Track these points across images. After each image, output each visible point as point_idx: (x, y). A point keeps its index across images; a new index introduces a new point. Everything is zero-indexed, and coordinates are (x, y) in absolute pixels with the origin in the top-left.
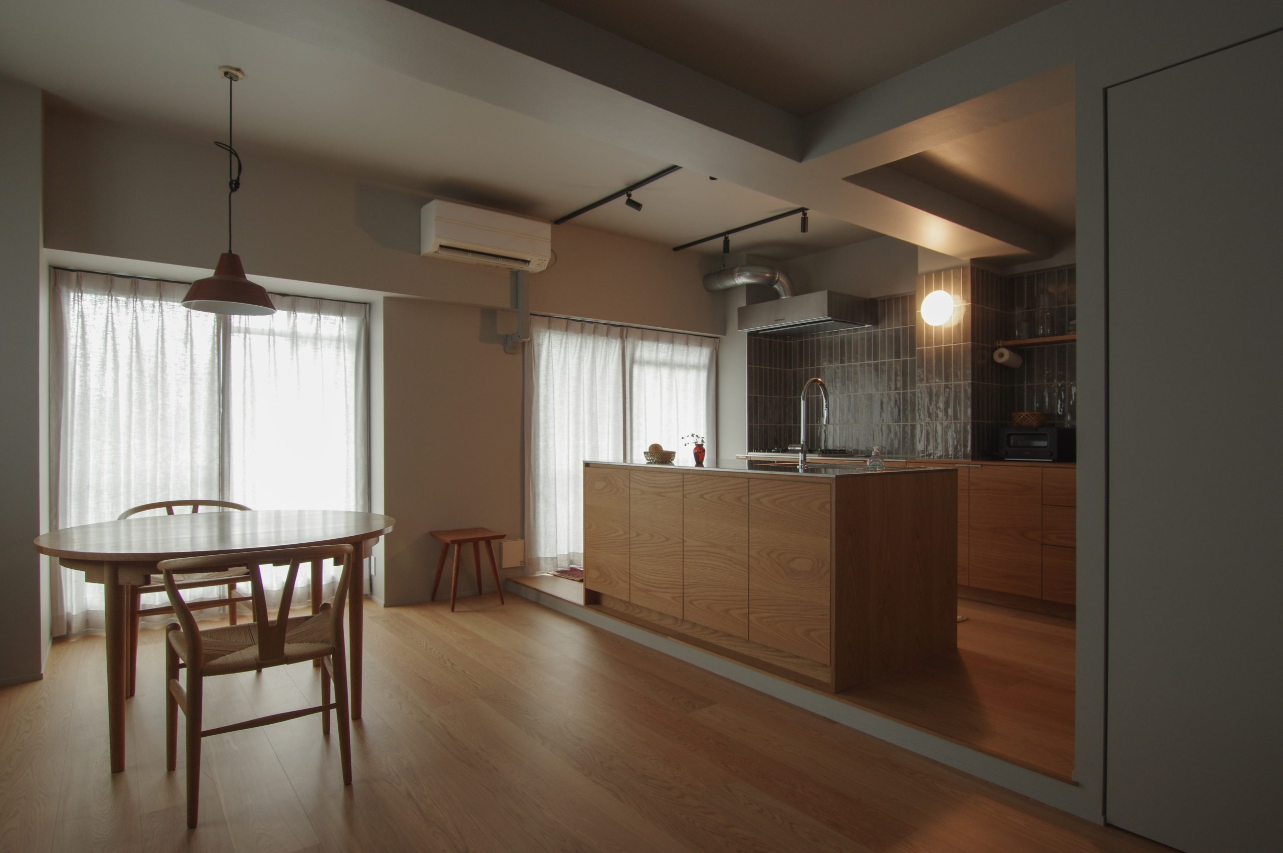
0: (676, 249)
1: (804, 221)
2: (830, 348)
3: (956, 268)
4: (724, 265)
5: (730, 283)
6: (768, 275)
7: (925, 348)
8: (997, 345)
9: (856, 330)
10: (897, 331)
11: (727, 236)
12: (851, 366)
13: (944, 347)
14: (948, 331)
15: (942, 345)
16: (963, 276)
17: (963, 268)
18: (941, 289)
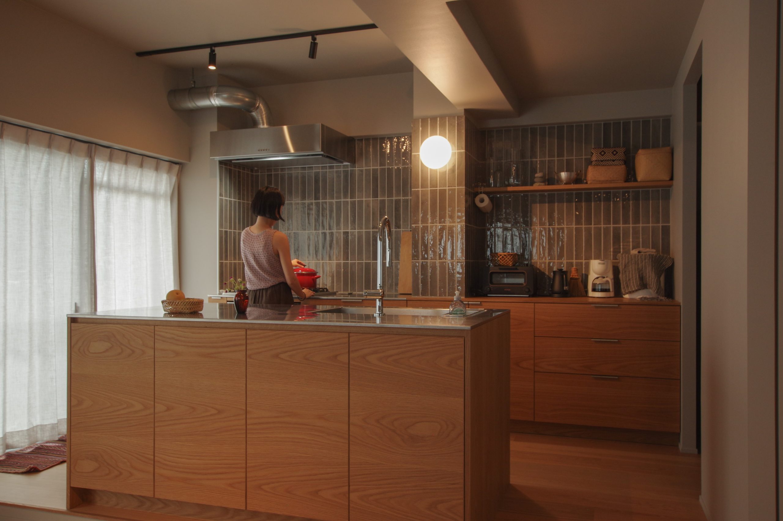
0: (140, 54)
1: (314, 46)
2: (303, 183)
3: (451, 117)
4: (194, 82)
5: (204, 103)
6: (247, 100)
7: (420, 189)
8: (479, 191)
9: (331, 167)
10: (375, 171)
11: (213, 48)
12: (326, 203)
13: (439, 189)
14: (443, 174)
15: (437, 187)
16: (458, 124)
17: (458, 117)
18: (436, 134)
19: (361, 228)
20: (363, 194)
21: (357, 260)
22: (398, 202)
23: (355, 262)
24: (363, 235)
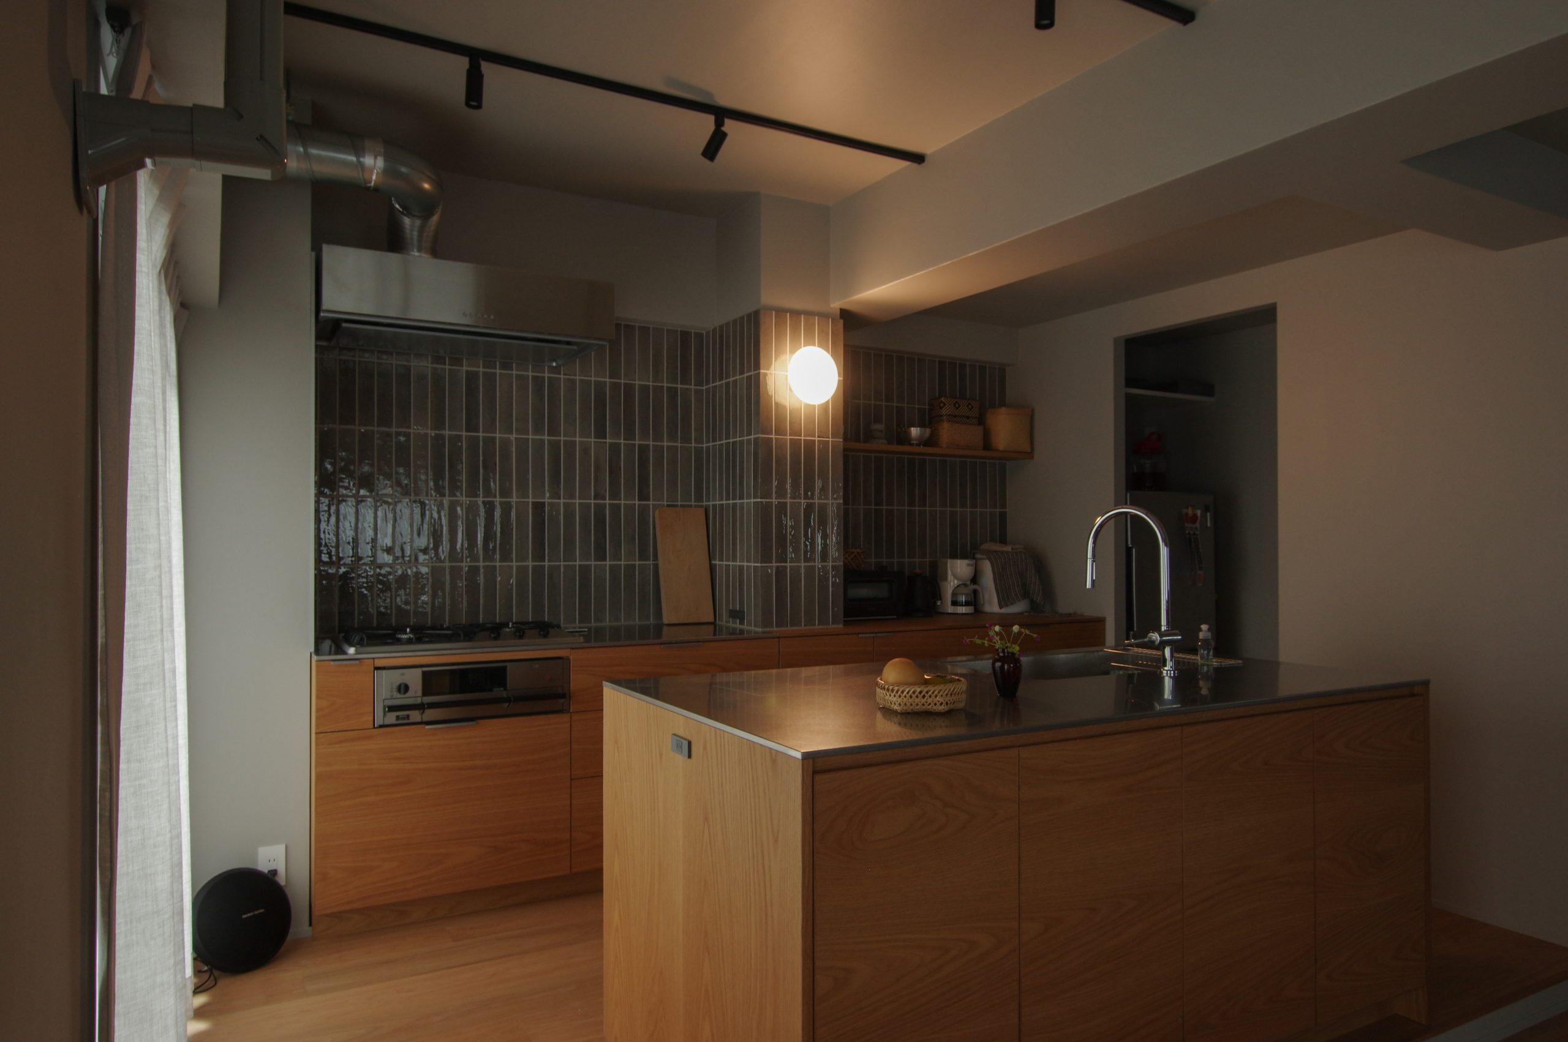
3: (822, 316)
7: (774, 436)
13: (804, 440)
14: (810, 415)
15: (801, 436)
17: (833, 321)
19: (573, 497)
20: (575, 430)
21: (562, 560)
22: (643, 450)
23: (560, 563)
24: (576, 509)
